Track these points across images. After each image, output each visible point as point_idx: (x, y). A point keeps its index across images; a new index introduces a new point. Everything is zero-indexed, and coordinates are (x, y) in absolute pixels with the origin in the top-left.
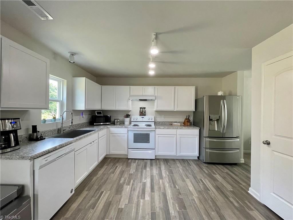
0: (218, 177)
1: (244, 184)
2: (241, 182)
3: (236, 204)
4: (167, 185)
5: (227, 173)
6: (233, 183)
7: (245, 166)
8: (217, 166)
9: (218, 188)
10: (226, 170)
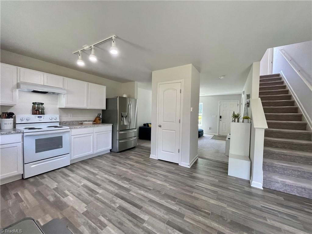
0: (131, 157)
1: (145, 155)
2: (144, 155)
3: (150, 165)
4: (106, 176)
5: (134, 153)
6: (141, 157)
7: (139, 147)
8: (126, 151)
9: (136, 162)
10: (133, 152)
